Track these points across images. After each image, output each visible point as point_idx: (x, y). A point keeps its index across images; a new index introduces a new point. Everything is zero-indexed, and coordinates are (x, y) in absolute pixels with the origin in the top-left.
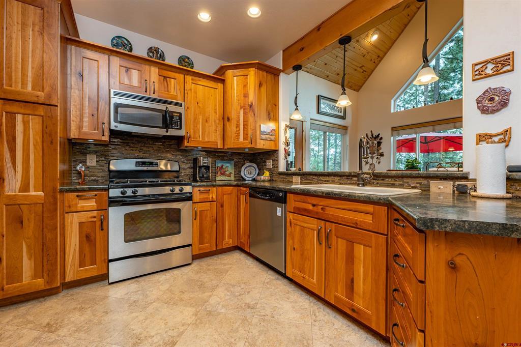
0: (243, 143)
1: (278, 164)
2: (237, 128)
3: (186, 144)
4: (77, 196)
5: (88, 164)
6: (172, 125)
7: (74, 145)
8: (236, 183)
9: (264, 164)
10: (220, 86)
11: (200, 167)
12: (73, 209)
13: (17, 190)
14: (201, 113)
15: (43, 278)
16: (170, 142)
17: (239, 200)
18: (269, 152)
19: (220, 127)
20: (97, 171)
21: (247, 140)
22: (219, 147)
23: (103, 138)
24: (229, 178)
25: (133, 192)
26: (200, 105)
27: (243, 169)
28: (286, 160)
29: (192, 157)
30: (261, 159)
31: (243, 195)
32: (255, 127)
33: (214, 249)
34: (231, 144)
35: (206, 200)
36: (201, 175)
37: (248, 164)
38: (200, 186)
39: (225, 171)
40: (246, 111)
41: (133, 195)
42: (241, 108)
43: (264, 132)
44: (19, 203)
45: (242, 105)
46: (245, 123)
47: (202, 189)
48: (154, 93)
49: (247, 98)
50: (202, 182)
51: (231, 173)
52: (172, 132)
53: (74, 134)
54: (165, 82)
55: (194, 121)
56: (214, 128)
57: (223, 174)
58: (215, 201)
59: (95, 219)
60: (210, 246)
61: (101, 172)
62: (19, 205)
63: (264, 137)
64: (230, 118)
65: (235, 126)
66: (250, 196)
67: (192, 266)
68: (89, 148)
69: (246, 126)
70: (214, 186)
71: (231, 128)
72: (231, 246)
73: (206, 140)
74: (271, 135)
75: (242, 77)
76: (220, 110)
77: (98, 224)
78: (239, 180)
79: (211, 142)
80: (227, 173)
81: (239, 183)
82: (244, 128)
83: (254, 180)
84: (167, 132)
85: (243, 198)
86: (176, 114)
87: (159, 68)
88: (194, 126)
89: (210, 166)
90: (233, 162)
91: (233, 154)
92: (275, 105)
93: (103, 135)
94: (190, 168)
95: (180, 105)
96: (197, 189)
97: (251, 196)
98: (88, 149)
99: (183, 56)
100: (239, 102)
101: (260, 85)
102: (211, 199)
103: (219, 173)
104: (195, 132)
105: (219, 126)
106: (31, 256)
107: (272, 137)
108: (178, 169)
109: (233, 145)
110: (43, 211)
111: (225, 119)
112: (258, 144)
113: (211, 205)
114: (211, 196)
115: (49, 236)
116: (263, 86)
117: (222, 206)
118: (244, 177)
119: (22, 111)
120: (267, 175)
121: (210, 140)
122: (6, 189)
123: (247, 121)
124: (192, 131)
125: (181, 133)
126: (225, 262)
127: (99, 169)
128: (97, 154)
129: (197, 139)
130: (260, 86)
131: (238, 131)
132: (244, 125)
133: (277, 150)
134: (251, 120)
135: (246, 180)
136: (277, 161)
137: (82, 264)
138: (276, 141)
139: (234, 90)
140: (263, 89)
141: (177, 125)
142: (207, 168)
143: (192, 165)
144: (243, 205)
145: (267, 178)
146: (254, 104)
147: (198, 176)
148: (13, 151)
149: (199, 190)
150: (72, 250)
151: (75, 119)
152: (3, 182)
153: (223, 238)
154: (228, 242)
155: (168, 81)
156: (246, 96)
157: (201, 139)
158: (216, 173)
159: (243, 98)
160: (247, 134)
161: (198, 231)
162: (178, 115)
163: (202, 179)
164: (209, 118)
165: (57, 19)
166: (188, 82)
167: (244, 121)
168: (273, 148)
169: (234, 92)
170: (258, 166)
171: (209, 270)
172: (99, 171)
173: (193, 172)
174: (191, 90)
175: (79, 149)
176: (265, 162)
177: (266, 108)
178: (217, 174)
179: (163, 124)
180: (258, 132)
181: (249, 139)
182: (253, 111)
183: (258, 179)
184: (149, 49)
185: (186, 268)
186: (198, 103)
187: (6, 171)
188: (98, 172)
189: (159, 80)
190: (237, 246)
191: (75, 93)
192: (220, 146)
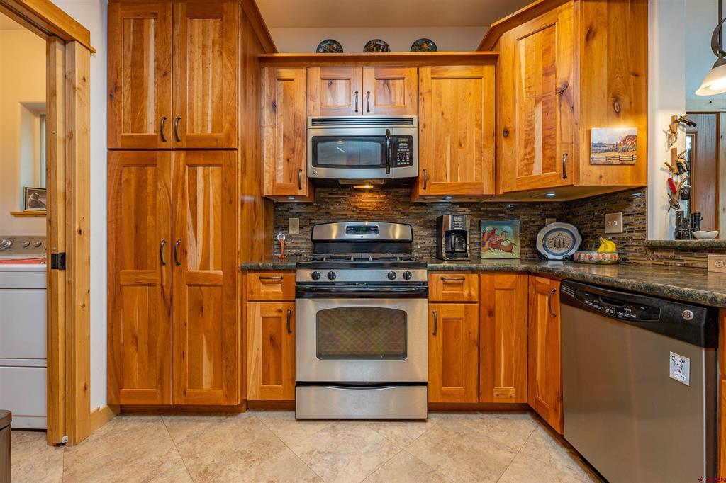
0: (541, 179)
1: (644, 222)
2: (526, 147)
3: (420, 191)
4: (260, 278)
5: (291, 232)
6: (396, 159)
7: (276, 207)
8: (524, 266)
9: (596, 224)
10: (488, 70)
11: (448, 233)
12: (256, 297)
13: (198, 268)
14: (448, 131)
15: (222, 388)
16: (397, 192)
17: (531, 303)
18: (615, 193)
19: (489, 154)
20: (300, 241)
21: (553, 170)
22: (484, 193)
23: (301, 193)
24: (508, 255)
25: (329, 276)
26: (448, 116)
27: (540, 236)
28: (674, 211)
29: (434, 217)
30: (589, 213)
31: (543, 294)
32: (575, 137)
33: (474, 400)
34: (511, 183)
35: (456, 299)
36: (450, 249)
37: (553, 226)
38: (444, 270)
39: (500, 241)
40: (551, 105)
41: (328, 280)
42: (537, 102)
43: (601, 145)
44: (200, 283)
45: (540, 94)
46: (547, 132)
47: (448, 277)
48: (368, 111)
49: (552, 77)
50: (451, 261)
51: (512, 245)
52: (398, 173)
53: (268, 190)
54: (386, 89)
55: (437, 149)
56: (476, 155)
57: (496, 246)
58: (475, 302)
59: (280, 315)
60: (466, 393)
61: (305, 242)
62: (200, 286)
63: (600, 157)
64: (510, 130)
65: (522, 142)
66: (561, 302)
67: (429, 425)
68: (292, 209)
69: (549, 140)
70: (473, 271)
71: (513, 151)
72: (514, 402)
73: (459, 181)
74: (624, 151)
75: (541, 32)
76: (487, 118)
77: (284, 322)
78: (532, 260)
79: (469, 184)
80: (504, 244)
81: (533, 267)
82: (544, 144)
83: (570, 260)
84: (388, 172)
85: (542, 302)
86: (404, 140)
87: (376, 67)
88: (436, 157)
89: (468, 230)
90: (517, 222)
91: (519, 206)
92: (636, 75)
93: (300, 189)
94: (431, 235)
95: (410, 122)
96: (437, 276)
97: (565, 299)
98: (291, 211)
99: (418, 41)
100: (532, 89)
101: (590, 34)
102: (466, 298)
103: (487, 243)
104: (437, 168)
105: (485, 151)
106: (211, 356)
107: (627, 157)
108: (410, 238)
109: (518, 186)
110: (222, 296)
111: (500, 133)
112: (582, 177)
113: (466, 308)
114: (466, 293)
115: (228, 332)
116: (598, 37)
117: (491, 313)
118: (544, 252)
119: (202, 162)
120: (609, 250)
121: (467, 181)
122: (189, 264)
123: (554, 128)
124: (432, 167)
125: (411, 172)
126: (499, 437)
127: (303, 239)
128: (301, 217)
129: (441, 180)
130: (587, 39)
131: (529, 153)
132: (544, 139)
133: (645, 187)
134: (563, 122)
135: (548, 259)
136: (643, 213)
137: (266, 379)
138: (639, 165)
139: (520, 67)
140: (599, 44)
141: (405, 159)
142: (462, 234)
143: (435, 230)
144: (542, 317)
145: (608, 257)
146: (571, 84)
147: (443, 251)
148: (194, 215)
149: (442, 279)
150: (254, 357)
151: (268, 168)
152: (186, 256)
153: (494, 381)
154: (506, 392)
155: (391, 86)
156: (549, 72)
157: (449, 181)
158: (481, 244)
159: (540, 79)
160: (553, 158)
161: (441, 357)
162: (407, 140)
163: (452, 254)
164: (465, 137)
165: (236, 26)
166: (424, 79)
167: (543, 130)
168: (629, 183)
169: (519, 74)
170: (580, 230)
171: (460, 449)
172: (303, 241)
173: (437, 243)
174: (430, 91)
175: (282, 211)
176: (602, 219)
177: (606, 87)
178: (484, 245)
179: (381, 161)
180: (583, 148)
181: (559, 168)
182: (569, 101)
183: (582, 259)
184: (366, 47)
185: (416, 425)
186: (442, 114)
187: (188, 242)
188: (302, 243)
189: (376, 88)
190: (527, 405)
191: (268, 132)
192: (487, 189)
